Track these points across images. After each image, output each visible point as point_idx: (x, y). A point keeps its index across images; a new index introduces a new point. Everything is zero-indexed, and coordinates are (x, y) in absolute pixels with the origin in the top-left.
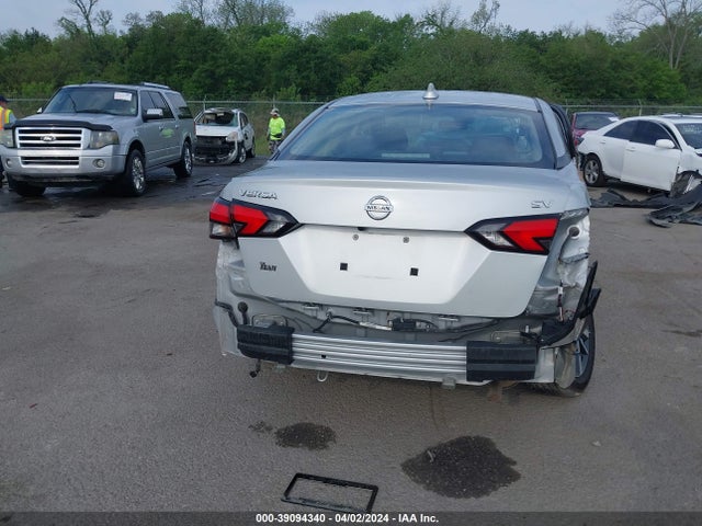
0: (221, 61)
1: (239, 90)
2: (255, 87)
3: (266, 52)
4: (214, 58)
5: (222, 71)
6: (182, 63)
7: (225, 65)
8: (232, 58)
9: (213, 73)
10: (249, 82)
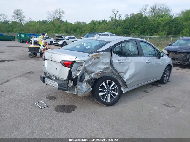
0: (146, 25)
1: (150, 33)
2: (156, 32)
3: (161, 22)
4: (144, 25)
5: (146, 28)
6: (136, 26)
7: (147, 26)
8: (149, 24)
9: (144, 28)
10: (153, 31)
